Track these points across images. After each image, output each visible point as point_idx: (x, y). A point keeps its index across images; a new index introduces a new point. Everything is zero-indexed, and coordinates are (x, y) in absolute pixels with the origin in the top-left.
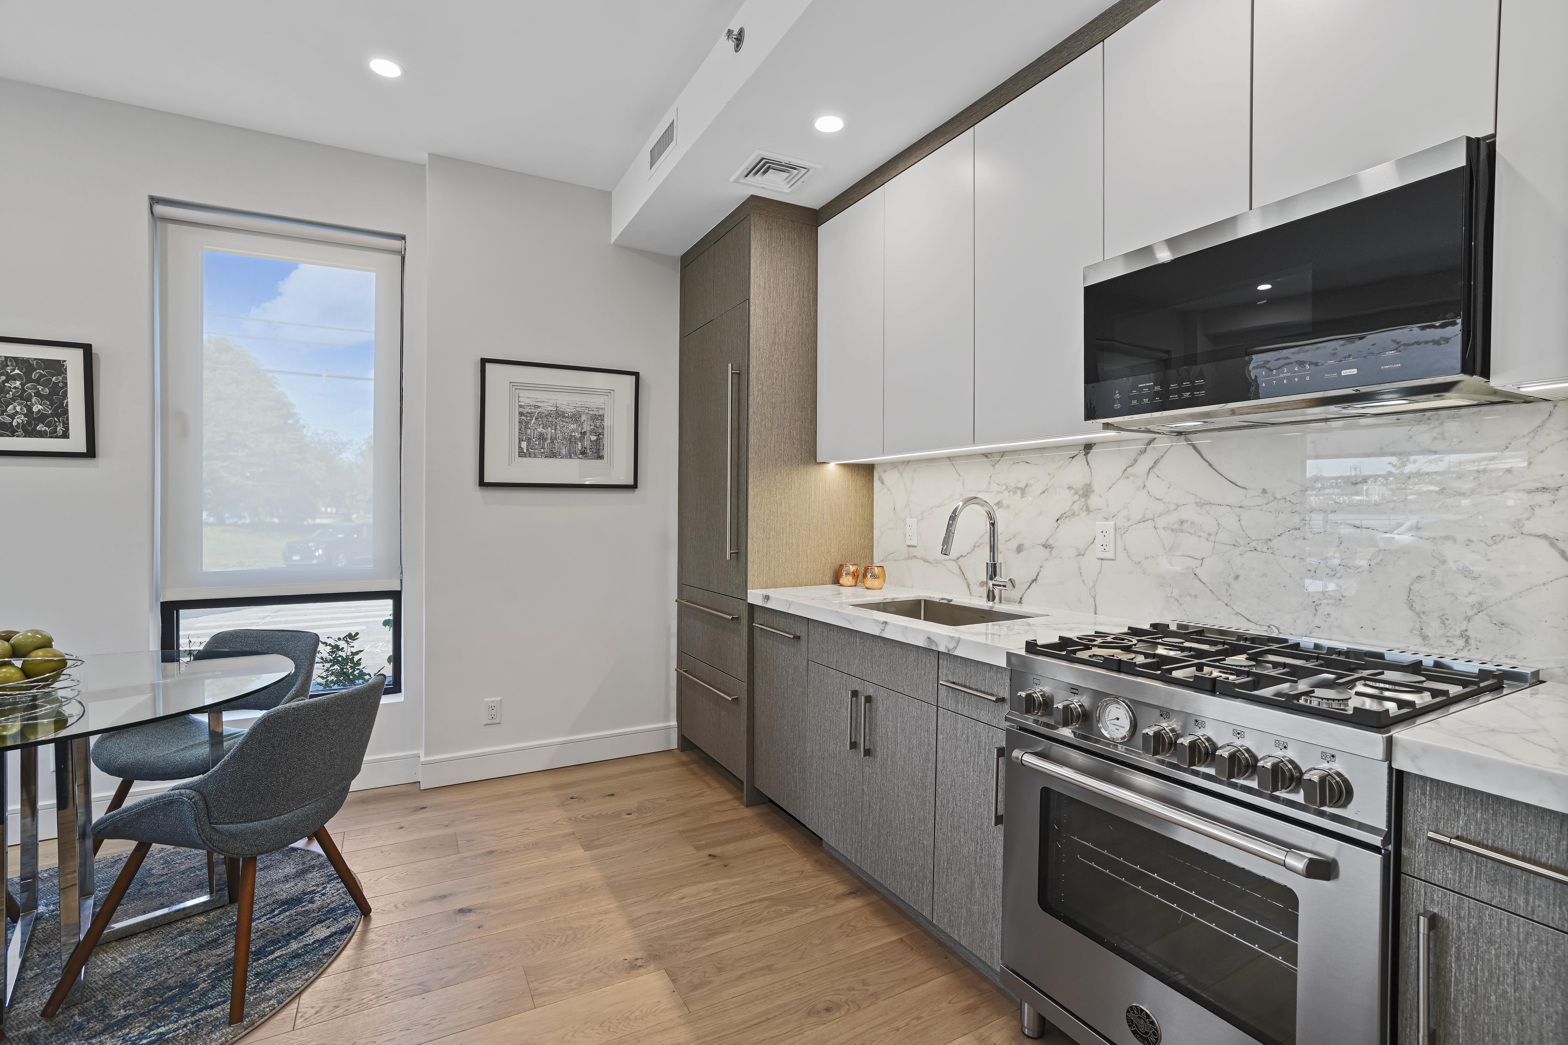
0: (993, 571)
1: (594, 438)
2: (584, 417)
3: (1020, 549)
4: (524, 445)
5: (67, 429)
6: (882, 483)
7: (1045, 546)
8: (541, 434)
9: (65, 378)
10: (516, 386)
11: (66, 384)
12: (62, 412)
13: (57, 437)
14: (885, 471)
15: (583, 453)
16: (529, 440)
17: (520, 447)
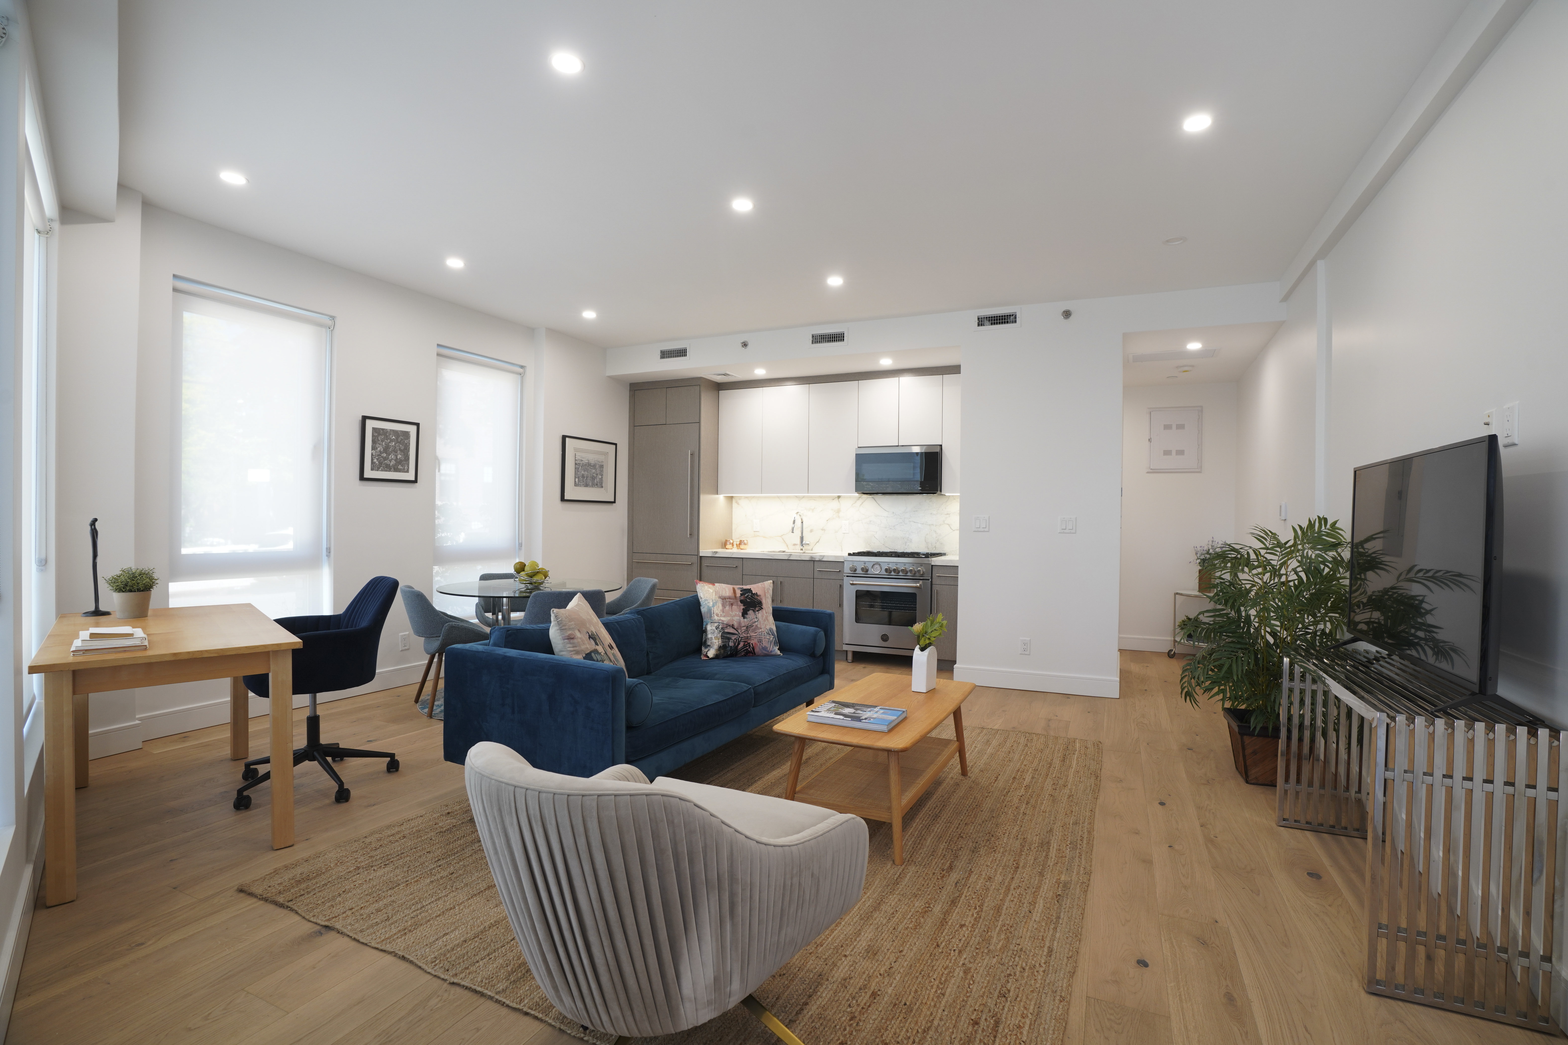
0: (802, 538)
1: (600, 477)
2: (597, 467)
3: (811, 531)
4: (577, 480)
5: (408, 467)
6: (738, 504)
7: (822, 530)
8: (583, 475)
9: (409, 441)
10: (576, 450)
11: (409, 444)
12: (407, 459)
13: (405, 472)
14: (740, 499)
15: (597, 485)
16: (578, 478)
17: (575, 481)
